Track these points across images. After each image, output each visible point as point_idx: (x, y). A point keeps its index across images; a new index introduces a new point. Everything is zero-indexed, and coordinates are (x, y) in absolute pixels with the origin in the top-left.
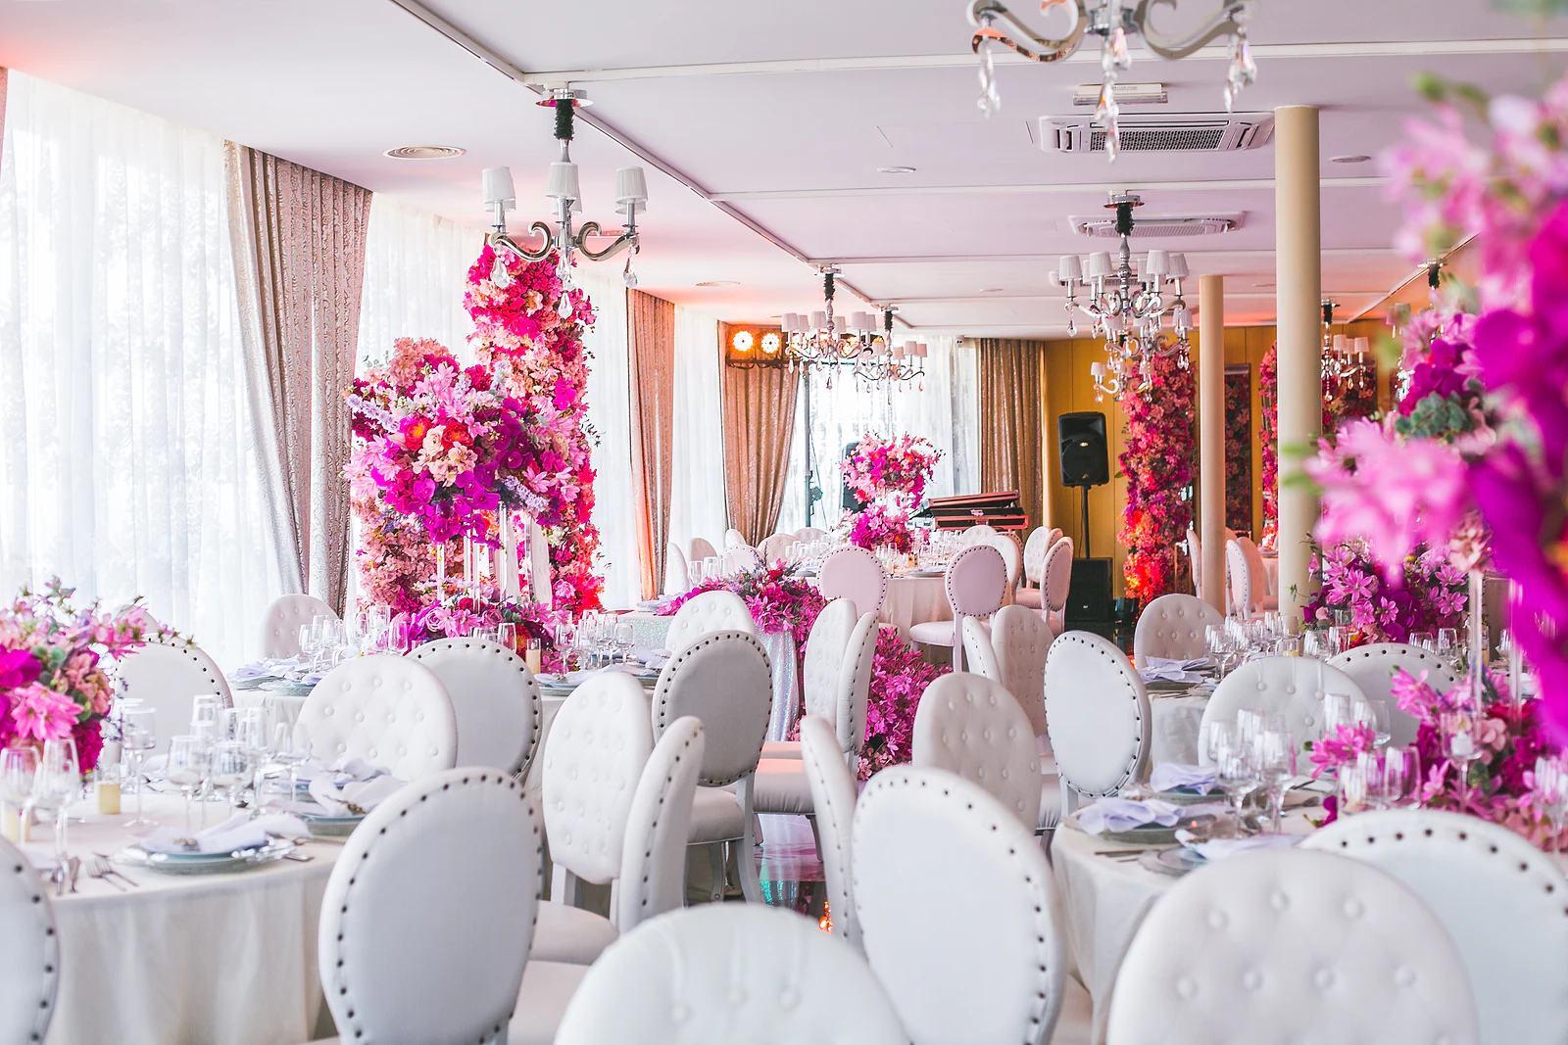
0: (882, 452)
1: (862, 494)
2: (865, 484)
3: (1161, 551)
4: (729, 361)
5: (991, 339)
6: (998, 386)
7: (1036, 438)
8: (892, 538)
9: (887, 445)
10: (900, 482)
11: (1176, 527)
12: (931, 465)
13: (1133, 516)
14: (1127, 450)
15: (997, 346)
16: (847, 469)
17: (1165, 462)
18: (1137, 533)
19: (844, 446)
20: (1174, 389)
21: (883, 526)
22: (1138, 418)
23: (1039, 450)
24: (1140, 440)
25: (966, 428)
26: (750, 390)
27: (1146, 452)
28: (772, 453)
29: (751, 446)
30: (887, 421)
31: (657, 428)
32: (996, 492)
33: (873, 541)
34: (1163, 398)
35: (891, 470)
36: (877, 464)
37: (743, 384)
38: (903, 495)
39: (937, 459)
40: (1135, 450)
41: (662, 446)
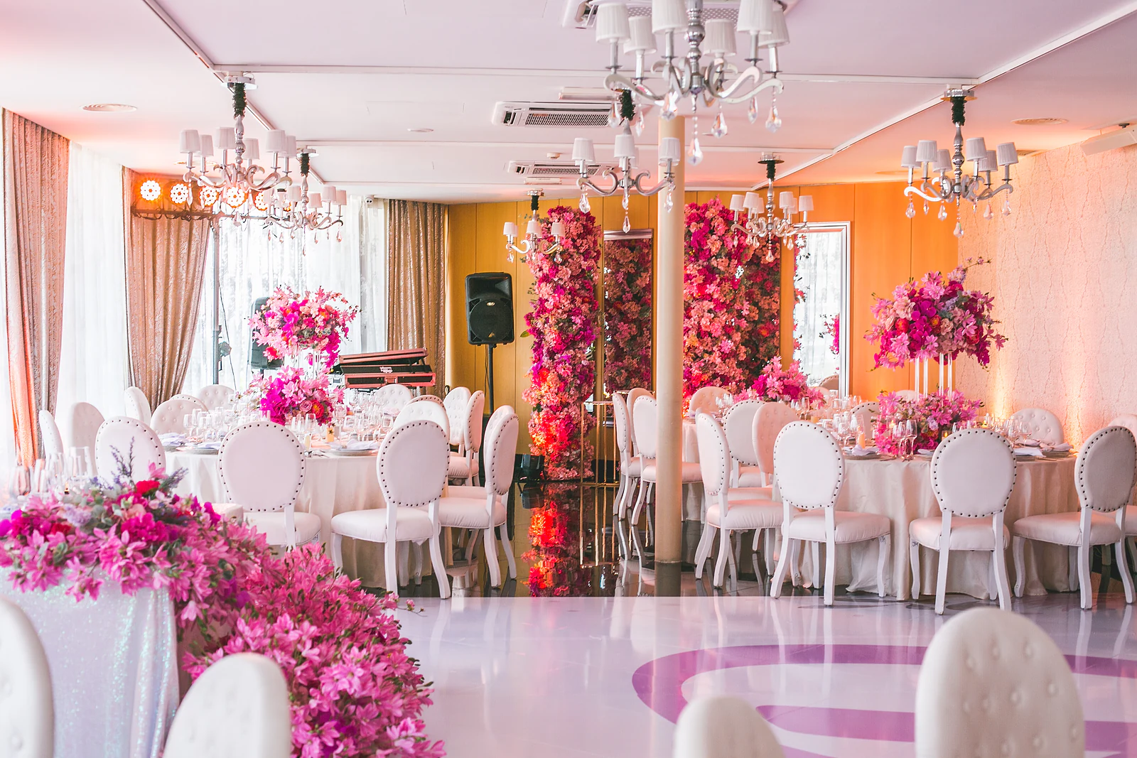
0: (295, 307)
1: (273, 352)
2: (276, 341)
3: (566, 409)
4: (136, 210)
5: (399, 201)
6: (405, 247)
7: (439, 297)
8: (309, 408)
9: (300, 300)
10: (313, 339)
11: (580, 386)
12: (346, 323)
13: (539, 374)
14: (532, 310)
15: (405, 207)
16: (256, 324)
17: (571, 323)
18: (543, 392)
19: (254, 301)
20: (582, 251)
21: (300, 392)
22: (545, 279)
23: (442, 308)
24: (547, 300)
25: (374, 287)
26: (158, 242)
27: (553, 312)
28: (179, 307)
29: (158, 300)
30: (296, 277)
31: (43, 276)
32: (402, 350)
33: (287, 410)
34: (570, 260)
35: (304, 326)
36: (289, 320)
37: (150, 235)
38: (315, 353)
39: (353, 316)
40: (542, 310)
41: (49, 296)
